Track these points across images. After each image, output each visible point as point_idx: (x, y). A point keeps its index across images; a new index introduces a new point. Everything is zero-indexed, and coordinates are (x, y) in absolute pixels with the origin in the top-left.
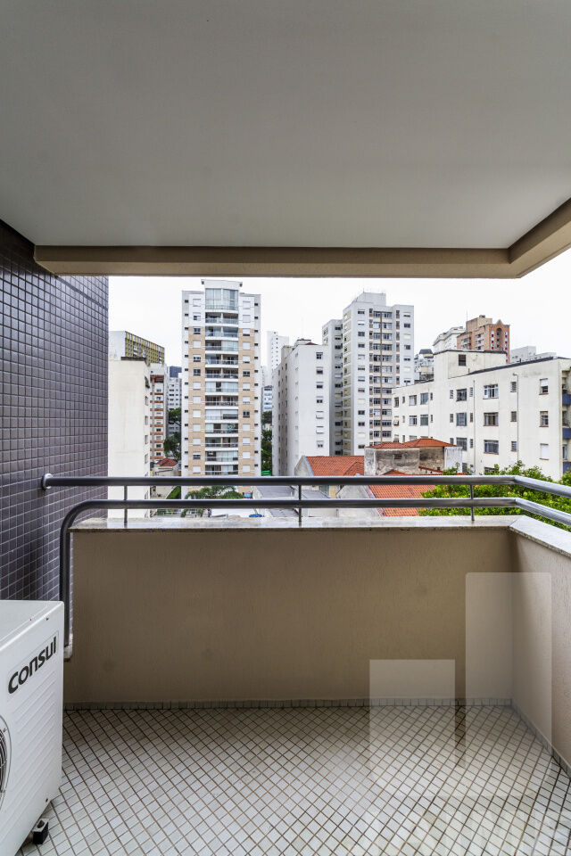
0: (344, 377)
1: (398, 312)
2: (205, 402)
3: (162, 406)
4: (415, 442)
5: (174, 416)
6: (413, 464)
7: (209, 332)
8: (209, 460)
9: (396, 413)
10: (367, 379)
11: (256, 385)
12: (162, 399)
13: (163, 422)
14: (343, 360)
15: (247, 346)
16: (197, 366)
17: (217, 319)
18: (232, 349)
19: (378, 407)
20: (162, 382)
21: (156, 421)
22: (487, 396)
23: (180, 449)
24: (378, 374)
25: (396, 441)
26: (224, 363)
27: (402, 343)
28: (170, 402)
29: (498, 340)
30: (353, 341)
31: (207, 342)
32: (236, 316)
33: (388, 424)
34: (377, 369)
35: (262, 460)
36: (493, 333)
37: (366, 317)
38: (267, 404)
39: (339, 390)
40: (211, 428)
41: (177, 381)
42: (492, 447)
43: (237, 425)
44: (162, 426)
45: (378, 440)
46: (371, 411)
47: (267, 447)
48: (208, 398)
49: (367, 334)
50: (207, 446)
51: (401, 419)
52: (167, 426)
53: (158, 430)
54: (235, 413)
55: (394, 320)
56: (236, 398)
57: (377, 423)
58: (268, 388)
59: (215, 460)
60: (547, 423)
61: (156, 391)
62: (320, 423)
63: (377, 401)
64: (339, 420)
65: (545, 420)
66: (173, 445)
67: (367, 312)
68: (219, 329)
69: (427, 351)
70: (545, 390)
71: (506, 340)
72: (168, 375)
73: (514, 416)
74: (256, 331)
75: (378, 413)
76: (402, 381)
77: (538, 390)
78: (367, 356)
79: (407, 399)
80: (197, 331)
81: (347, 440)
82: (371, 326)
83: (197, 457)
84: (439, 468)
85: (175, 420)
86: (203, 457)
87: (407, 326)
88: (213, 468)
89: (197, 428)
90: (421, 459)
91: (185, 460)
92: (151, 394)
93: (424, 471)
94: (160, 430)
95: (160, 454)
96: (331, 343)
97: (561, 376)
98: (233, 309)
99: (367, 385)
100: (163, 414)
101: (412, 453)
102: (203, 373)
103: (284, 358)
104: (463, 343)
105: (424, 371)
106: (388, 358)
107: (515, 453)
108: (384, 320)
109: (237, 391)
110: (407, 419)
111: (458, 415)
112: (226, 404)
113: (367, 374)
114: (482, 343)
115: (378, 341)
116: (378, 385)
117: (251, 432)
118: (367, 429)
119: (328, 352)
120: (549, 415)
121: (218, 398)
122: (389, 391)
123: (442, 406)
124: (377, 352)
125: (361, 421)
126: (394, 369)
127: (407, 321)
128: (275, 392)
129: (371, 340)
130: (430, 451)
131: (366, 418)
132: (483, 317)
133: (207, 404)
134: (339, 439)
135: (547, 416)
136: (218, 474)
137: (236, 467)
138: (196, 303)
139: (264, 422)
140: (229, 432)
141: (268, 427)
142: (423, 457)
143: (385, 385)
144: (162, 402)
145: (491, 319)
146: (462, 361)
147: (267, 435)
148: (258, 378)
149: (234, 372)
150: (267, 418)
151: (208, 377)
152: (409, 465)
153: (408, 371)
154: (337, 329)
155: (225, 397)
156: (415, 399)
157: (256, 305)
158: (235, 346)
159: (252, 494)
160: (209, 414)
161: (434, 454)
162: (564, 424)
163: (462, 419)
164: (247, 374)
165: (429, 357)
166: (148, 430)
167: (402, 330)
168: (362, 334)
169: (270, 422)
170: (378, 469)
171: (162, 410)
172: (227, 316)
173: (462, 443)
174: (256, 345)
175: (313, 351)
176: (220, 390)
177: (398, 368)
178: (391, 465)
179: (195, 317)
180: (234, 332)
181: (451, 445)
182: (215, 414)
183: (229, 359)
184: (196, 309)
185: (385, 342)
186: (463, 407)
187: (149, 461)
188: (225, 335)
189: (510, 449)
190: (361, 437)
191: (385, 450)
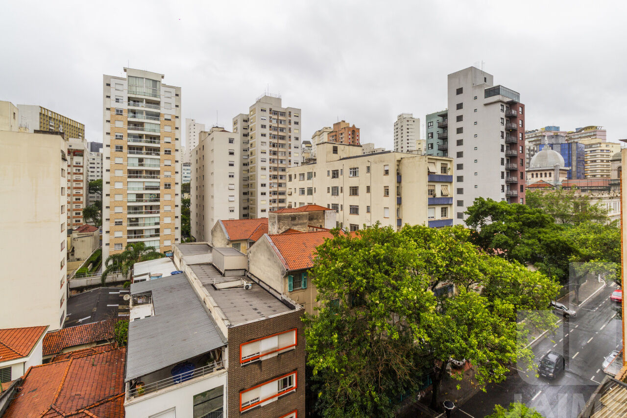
0: (250, 158)
1: (290, 113)
2: (126, 175)
3: (81, 177)
4: (304, 208)
5: (95, 187)
6: (304, 224)
7: (131, 114)
8: (131, 225)
9: (290, 186)
10: (268, 161)
11: (177, 161)
12: (81, 172)
13: (83, 192)
14: (249, 145)
15: (168, 129)
16: (119, 143)
17: (140, 104)
18: (154, 131)
19: (276, 181)
20: (82, 155)
21: (74, 192)
22: (352, 176)
23: (101, 216)
24: (275, 157)
25: (290, 207)
26: (147, 142)
27: (293, 135)
28: (90, 174)
29: (353, 138)
30: (257, 131)
31: (129, 123)
32: (158, 103)
33: (283, 193)
34: (275, 153)
35: (182, 224)
36: (350, 133)
37: (267, 115)
38: (186, 177)
39: (246, 168)
40: (134, 198)
41: (98, 155)
42: (354, 210)
43: (158, 195)
44: (82, 195)
45: (275, 205)
46: (270, 184)
47: (186, 213)
48: (130, 171)
49: (268, 127)
50: (130, 213)
51: (293, 191)
52: (87, 195)
53: (76, 199)
54: (157, 185)
55: (287, 118)
56: (158, 172)
57: (275, 193)
58: (185, 165)
59: (137, 225)
60: (388, 194)
61: (75, 164)
62: (231, 193)
63: (275, 177)
64: (246, 190)
65: (387, 193)
66: (93, 212)
67: (268, 111)
68: (141, 112)
69: (308, 143)
70: (387, 172)
71: (357, 138)
72: (89, 150)
73: (368, 189)
74: (177, 117)
75: (276, 186)
76: (292, 162)
77: (383, 172)
78: (268, 144)
79: (298, 176)
80: (119, 112)
81: (253, 206)
82: (271, 121)
83: (119, 223)
84: (321, 226)
85: (96, 190)
86: (125, 223)
87: (296, 123)
88: (135, 232)
89: (119, 198)
90: (309, 220)
91: (106, 226)
92: (69, 166)
93: (311, 228)
94: (79, 199)
95: (79, 221)
96: (240, 131)
97: (396, 163)
98: (155, 96)
99: (267, 165)
100: (83, 185)
101: (303, 215)
102: (125, 150)
103: (201, 141)
104: (331, 138)
105: (307, 156)
106: (283, 145)
107: (369, 214)
108: (281, 118)
109: (159, 166)
110: (298, 191)
111: (332, 188)
112: (148, 177)
113: (268, 156)
114: (343, 139)
115: (275, 133)
116: (276, 165)
117: (171, 201)
118: (268, 197)
119: (238, 138)
120: (389, 188)
121: (141, 172)
122: (283, 170)
123: (322, 182)
124: (275, 141)
125: (263, 192)
126: (287, 154)
127: (296, 120)
128: (193, 168)
129: (271, 132)
130: (315, 214)
131: (267, 190)
132: (344, 122)
133: (129, 177)
134: (246, 205)
135: (388, 190)
136: (140, 237)
137: (157, 230)
138: (118, 87)
139: (183, 192)
140: (151, 201)
141: (186, 196)
142: (311, 219)
143: (281, 165)
144: (82, 174)
145: (349, 124)
146: (335, 150)
147: (186, 203)
148: (177, 156)
149: (157, 150)
150: (186, 188)
151: (130, 153)
152: (301, 224)
153: (297, 156)
154: (244, 121)
155: (147, 171)
156: (304, 176)
157: (177, 95)
158: (157, 128)
159: (173, 253)
160: (131, 185)
161: (317, 216)
162: (398, 195)
163: (335, 191)
164: (168, 152)
165: (309, 147)
166: (64, 200)
167: (293, 126)
168: (263, 126)
169: (189, 192)
170: (279, 228)
171: (82, 181)
172: (148, 102)
173: (335, 207)
174: (177, 128)
175: (227, 137)
176: (142, 165)
177: (290, 153)
178: (288, 225)
179: (117, 99)
180: (157, 116)
181: (328, 209)
182: (137, 186)
183: (151, 138)
184: (118, 93)
185: (281, 134)
186: (336, 182)
187: (66, 228)
188: (147, 118)
189: (366, 211)
190: (263, 203)
191: (284, 214)
